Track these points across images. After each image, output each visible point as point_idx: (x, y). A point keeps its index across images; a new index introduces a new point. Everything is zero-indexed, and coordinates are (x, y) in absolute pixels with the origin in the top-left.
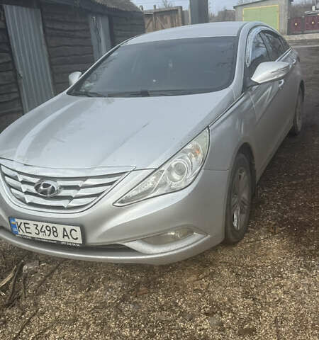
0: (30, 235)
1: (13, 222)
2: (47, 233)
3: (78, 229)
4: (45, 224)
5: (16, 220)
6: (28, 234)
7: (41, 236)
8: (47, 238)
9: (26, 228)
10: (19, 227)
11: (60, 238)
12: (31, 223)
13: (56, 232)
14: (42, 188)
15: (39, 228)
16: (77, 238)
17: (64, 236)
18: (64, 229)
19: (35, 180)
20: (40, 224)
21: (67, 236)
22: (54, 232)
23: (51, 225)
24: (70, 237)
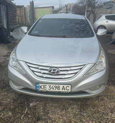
0: (46, 90)
1: (37, 85)
2: (55, 88)
3: (70, 86)
4: (54, 85)
5: (40, 84)
6: (44, 90)
7: (51, 90)
8: (54, 90)
9: (44, 87)
10: (40, 87)
11: (61, 90)
12: (47, 85)
13: (59, 88)
14: (52, 71)
15: (51, 87)
16: (69, 90)
17: (63, 89)
18: (63, 87)
19: (48, 68)
20: (52, 85)
21: (64, 89)
22: (58, 88)
23: (57, 85)
24: (65, 89)
